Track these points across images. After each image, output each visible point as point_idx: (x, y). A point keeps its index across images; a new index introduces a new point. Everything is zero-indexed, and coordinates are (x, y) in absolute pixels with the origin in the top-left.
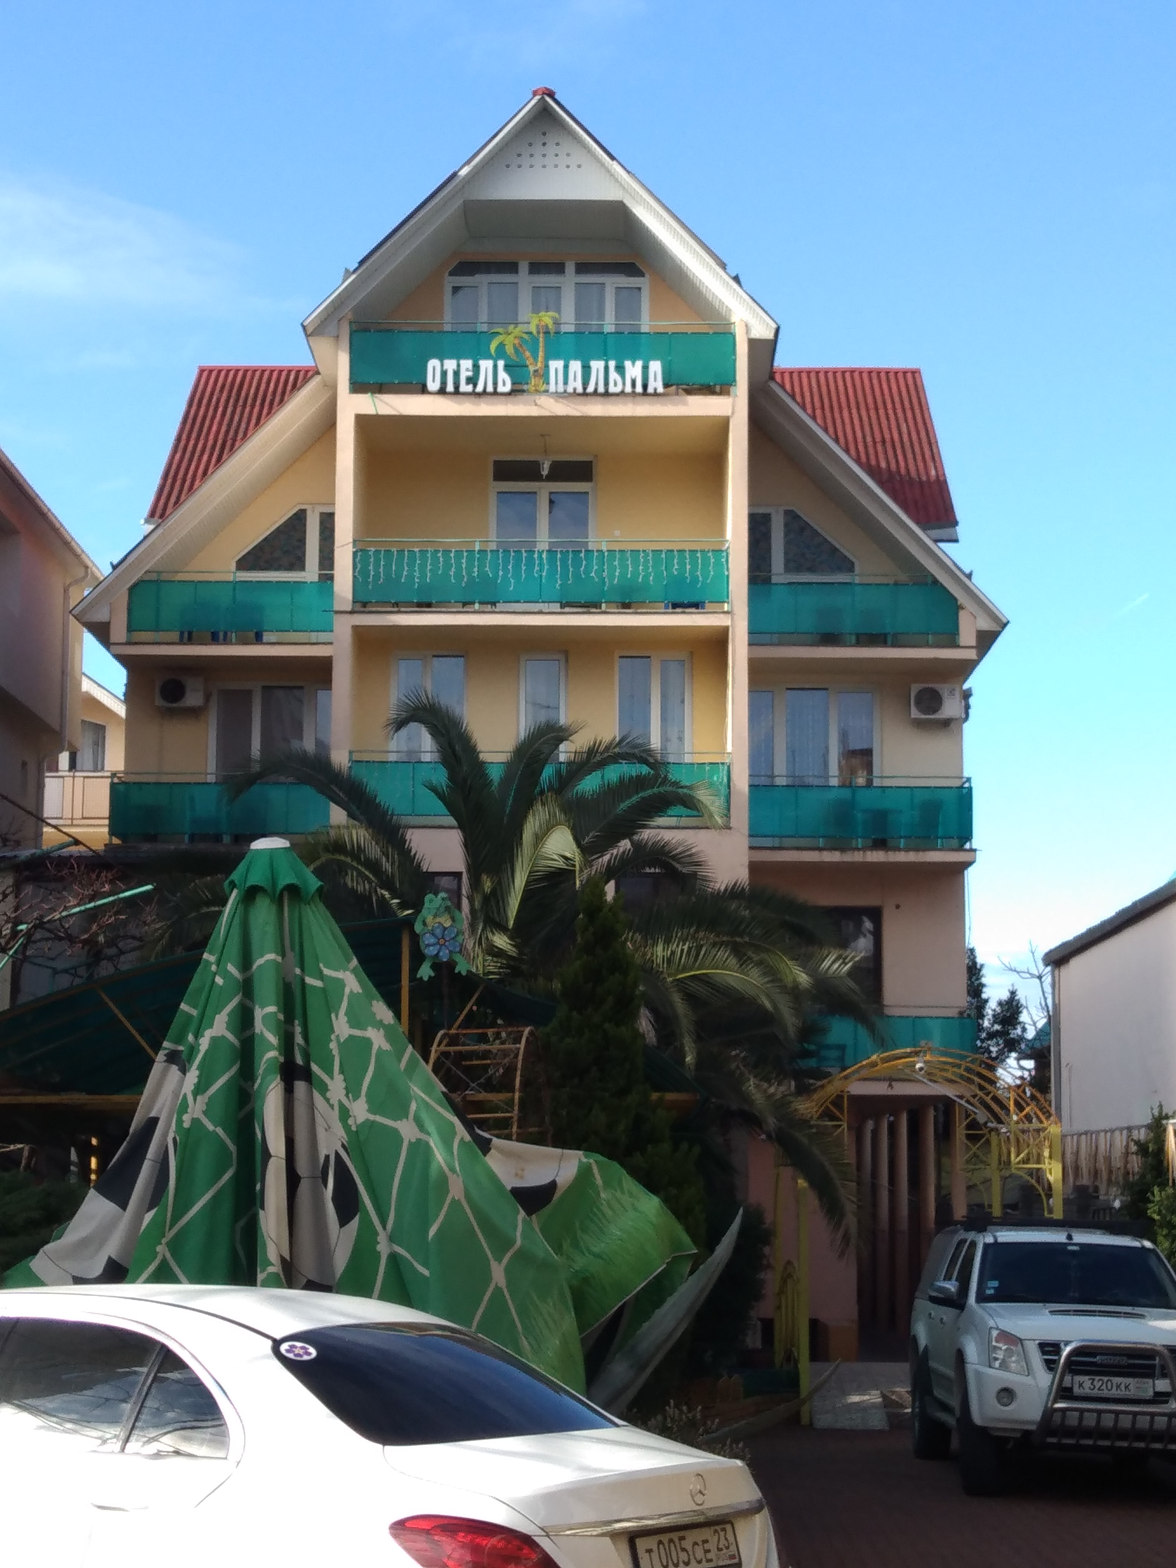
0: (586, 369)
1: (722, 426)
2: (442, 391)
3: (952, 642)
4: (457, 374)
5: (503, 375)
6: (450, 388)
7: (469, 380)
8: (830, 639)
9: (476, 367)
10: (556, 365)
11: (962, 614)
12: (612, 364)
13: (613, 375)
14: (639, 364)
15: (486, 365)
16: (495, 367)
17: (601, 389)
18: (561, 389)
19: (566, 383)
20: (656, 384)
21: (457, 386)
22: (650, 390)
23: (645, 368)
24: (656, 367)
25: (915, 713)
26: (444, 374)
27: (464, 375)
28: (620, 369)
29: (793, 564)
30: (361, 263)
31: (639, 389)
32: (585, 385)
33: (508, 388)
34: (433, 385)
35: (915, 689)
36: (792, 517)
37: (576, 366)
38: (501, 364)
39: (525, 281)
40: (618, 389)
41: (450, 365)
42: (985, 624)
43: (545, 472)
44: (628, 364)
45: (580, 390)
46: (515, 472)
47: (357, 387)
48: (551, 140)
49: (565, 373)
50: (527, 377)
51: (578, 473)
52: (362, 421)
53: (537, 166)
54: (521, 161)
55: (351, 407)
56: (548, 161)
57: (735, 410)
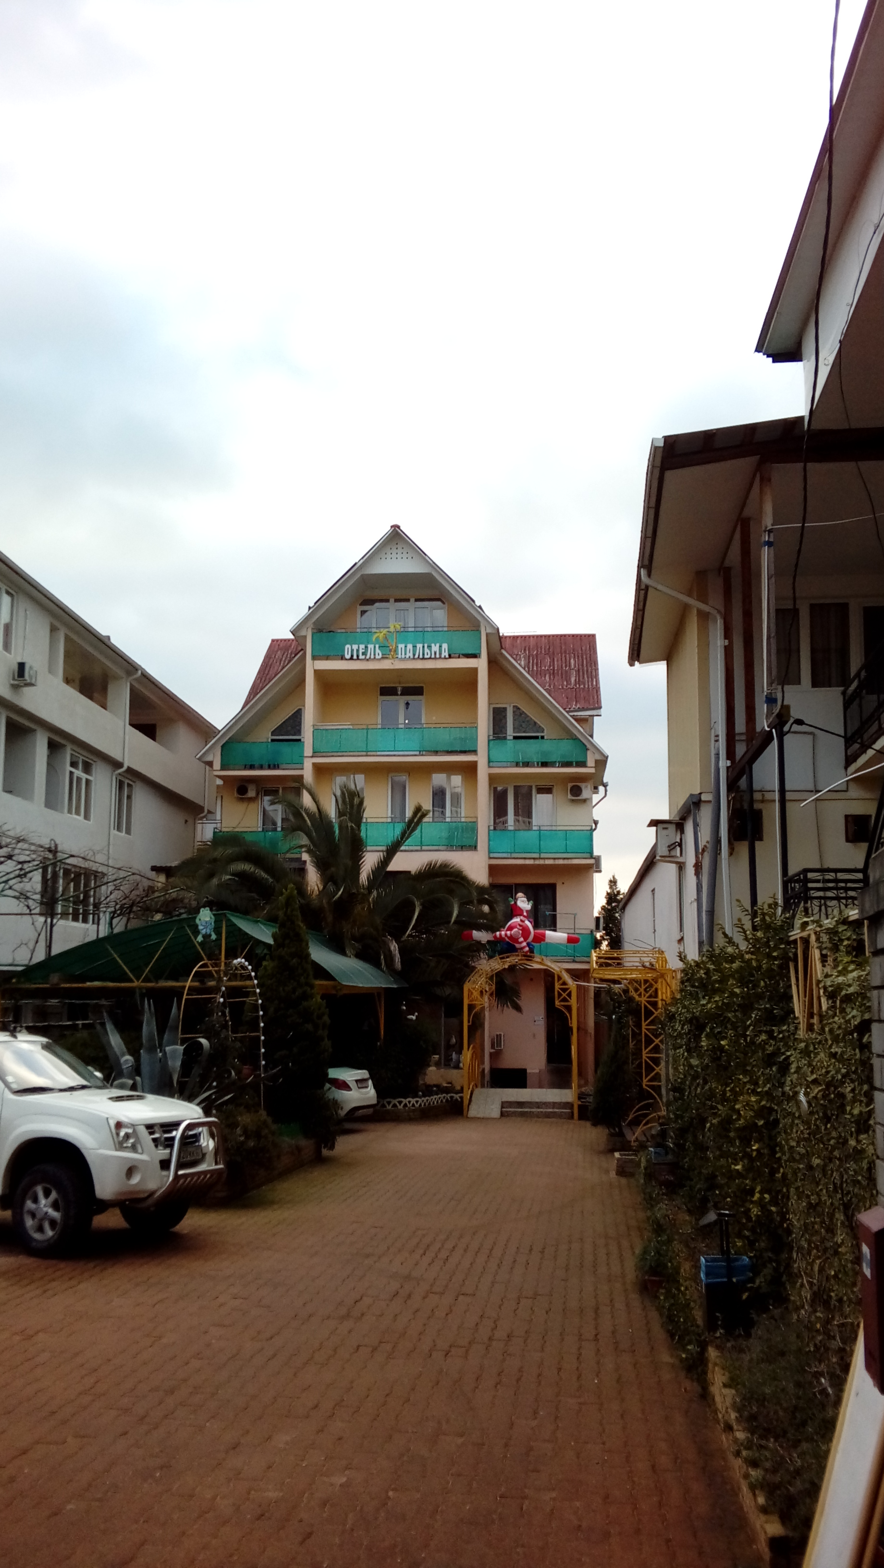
0: (415, 647)
1: (475, 671)
2: (352, 658)
3: (583, 764)
4: (358, 651)
5: (378, 651)
6: (355, 657)
7: (363, 654)
8: (526, 764)
9: (366, 647)
10: (401, 646)
11: (588, 752)
12: (426, 646)
13: (426, 650)
14: (438, 645)
15: (371, 646)
16: (375, 647)
17: (421, 656)
18: (403, 656)
19: (405, 654)
20: (445, 654)
21: (358, 656)
22: (443, 656)
23: (440, 646)
24: (445, 646)
25: (570, 797)
26: (352, 650)
27: (361, 651)
28: (429, 647)
29: (517, 730)
30: (315, 603)
31: (438, 656)
32: (414, 655)
33: (380, 656)
34: (348, 656)
35: (570, 785)
36: (516, 709)
37: (410, 646)
38: (377, 646)
39: (392, 606)
40: (429, 656)
41: (355, 647)
42: (598, 757)
43: (399, 693)
44: (433, 645)
45: (412, 657)
46: (388, 691)
47: (314, 658)
48: (400, 546)
49: (405, 650)
50: (388, 652)
51: (417, 691)
52: (317, 673)
53: (394, 558)
54: (386, 556)
55: (311, 667)
56: (399, 556)
57: (481, 665)
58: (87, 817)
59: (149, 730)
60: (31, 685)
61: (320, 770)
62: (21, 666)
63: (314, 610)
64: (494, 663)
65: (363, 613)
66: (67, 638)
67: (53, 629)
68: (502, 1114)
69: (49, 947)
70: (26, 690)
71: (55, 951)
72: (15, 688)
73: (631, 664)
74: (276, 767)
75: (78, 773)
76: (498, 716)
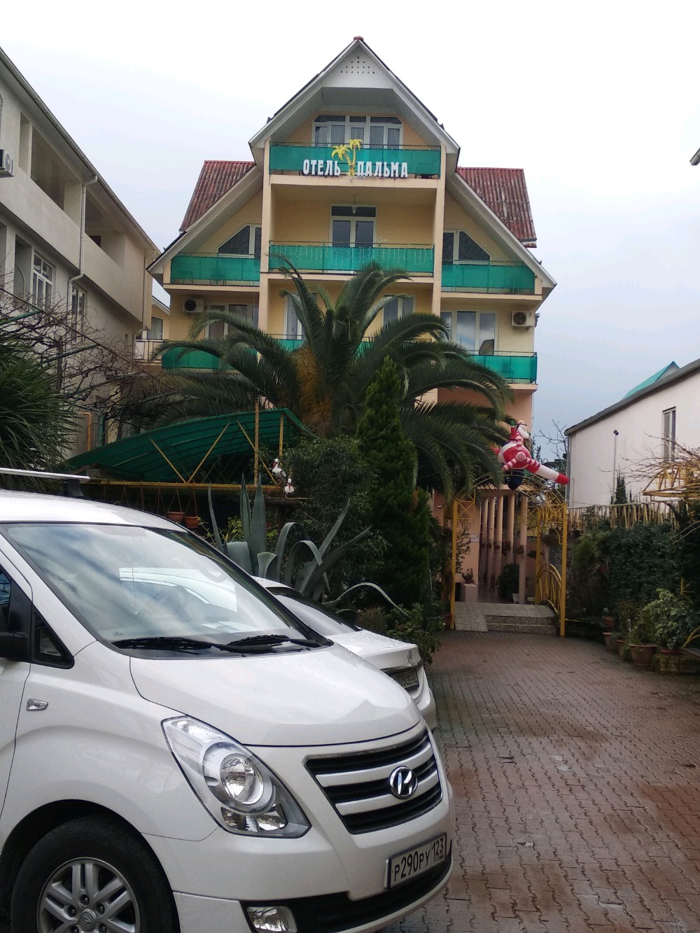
1: (433, 192)
3: (532, 293)
6: (313, 173)
10: (360, 163)
11: (536, 280)
15: (330, 163)
16: (334, 163)
20: (405, 173)
21: (316, 172)
24: (405, 165)
25: (513, 324)
29: (462, 256)
33: (339, 172)
35: (514, 313)
36: (463, 235)
37: (369, 164)
42: (546, 285)
46: (341, 211)
47: (272, 172)
48: (361, 60)
49: (364, 167)
50: (348, 169)
51: (370, 212)
52: (274, 187)
53: (355, 72)
54: (347, 69)
55: (270, 180)
56: (359, 70)
57: (439, 185)
59: (96, 240)
61: (276, 287)
63: (273, 122)
65: (318, 129)
66: (35, 132)
67: (24, 122)
68: (489, 628)
75: (40, 275)
76: (448, 242)
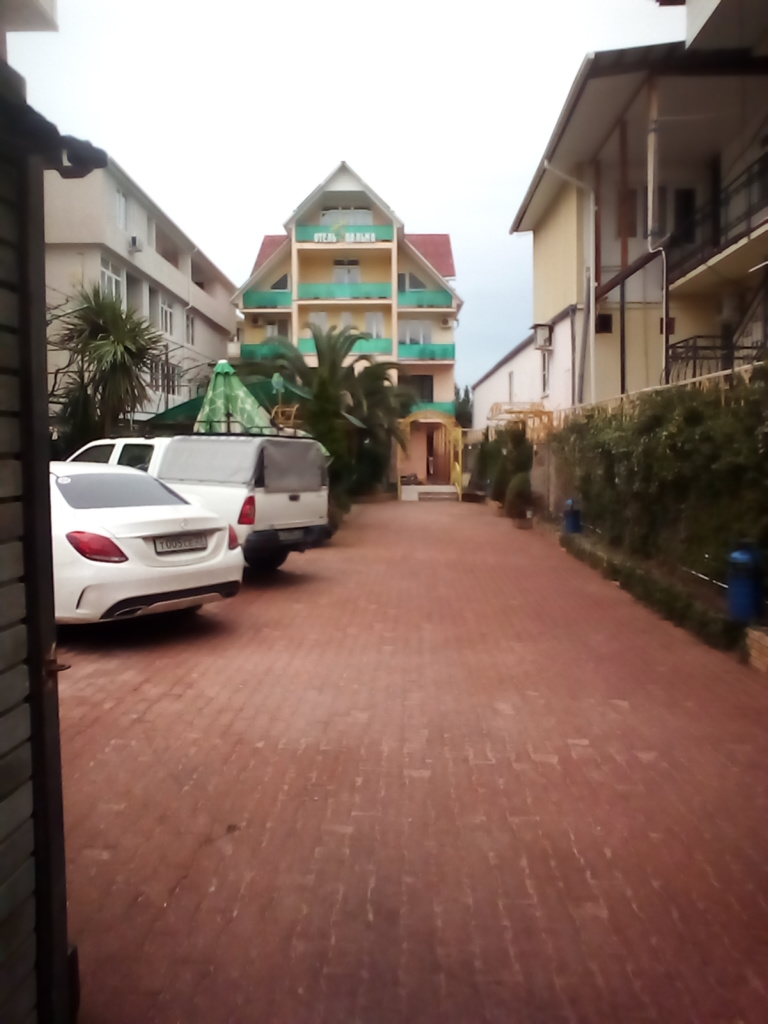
0: (355, 236)
1: (390, 250)
2: (319, 242)
3: (450, 307)
4: (322, 237)
5: (334, 237)
7: (325, 239)
8: (420, 306)
9: (327, 235)
10: (347, 235)
11: (453, 300)
12: (362, 234)
13: (362, 237)
14: (369, 234)
15: (330, 235)
17: (359, 242)
18: (349, 241)
19: (350, 239)
20: (373, 239)
21: (322, 240)
22: (372, 241)
23: (371, 235)
24: (373, 235)
25: (442, 326)
26: (319, 237)
27: (324, 237)
28: (364, 235)
29: (412, 286)
30: (297, 208)
31: (369, 241)
32: (355, 241)
33: (335, 241)
34: (316, 240)
35: (442, 319)
36: (411, 274)
37: (353, 235)
38: (334, 235)
39: (340, 211)
40: (363, 241)
41: (321, 235)
42: (458, 302)
43: (345, 264)
44: (366, 234)
45: (353, 241)
46: (339, 263)
47: (297, 241)
48: (345, 175)
49: (349, 237)
50: (340, 238)
51: (354, 263)
52: (299, 251)
53: (342, 182)
54: (337, 180)
55: (296, 246)
56: (345, 180)
57: (393, 246)
58: (171, 333)
59: (200, 285)
60: (140, 251)
61: (303, 309)
62: (134, 240)
63: (297, 212)
64: (401, 247)
65: (323, 215)
66: (157, 225)
67: (149, 219)
68: (420, 499)
69: (167, 403)
70: (138, 254)
71: (170, 406)
72: (131, 253)
73: (511, 233)
74: (275, 307)
75: (166, 308)
76: (401, 278)
